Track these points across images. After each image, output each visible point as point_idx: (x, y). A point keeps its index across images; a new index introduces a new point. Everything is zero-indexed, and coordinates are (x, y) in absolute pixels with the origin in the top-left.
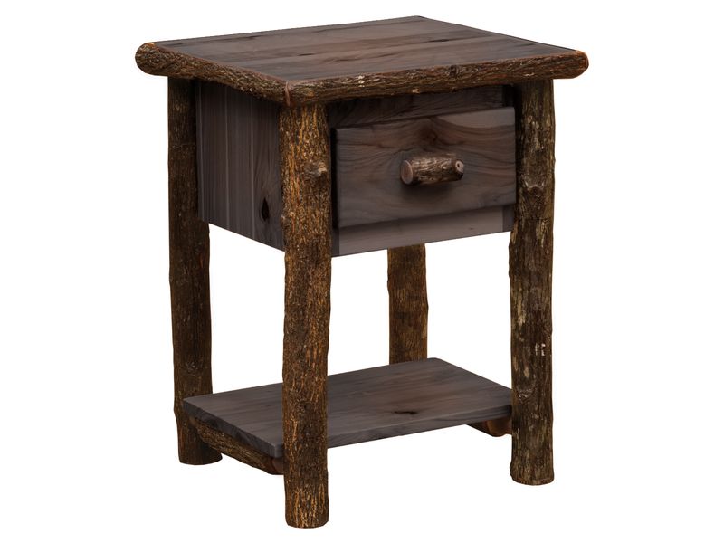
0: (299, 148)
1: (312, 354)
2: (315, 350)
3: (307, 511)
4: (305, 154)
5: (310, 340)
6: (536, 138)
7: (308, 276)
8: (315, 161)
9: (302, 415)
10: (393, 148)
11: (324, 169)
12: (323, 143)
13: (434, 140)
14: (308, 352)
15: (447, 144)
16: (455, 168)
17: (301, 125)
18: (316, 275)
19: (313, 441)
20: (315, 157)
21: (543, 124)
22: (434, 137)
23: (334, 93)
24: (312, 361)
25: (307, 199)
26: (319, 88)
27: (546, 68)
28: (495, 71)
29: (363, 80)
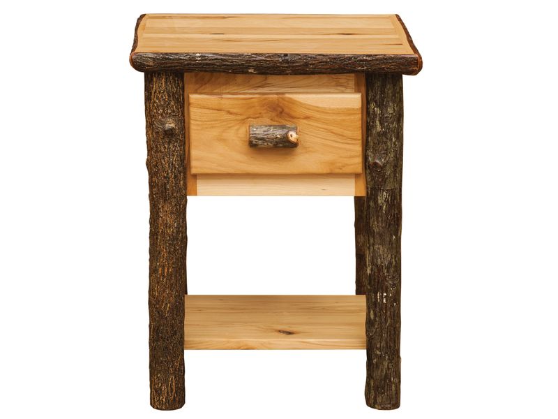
0: (151, 105)
1: (163, 270)
2: (166, 268)
3: (159, 395)
4: (155, 111)
5: (162, 260)
6: (378, 123)
7: (159, 209)
8: (163, 118)
9: (157, 319)
10: (240, 115)
11: (173, 125)
12: (172, 103)
13: (281, 113)
14: (160, 269)
15: (293, 117)
16: (288, 138)
17: (153, 87)
18: (166, 209)
19: (164, 341)
20: (164, 115)
21: (384, 111)
22: (281, 110)
23: (173, 65)
24: (164, 276)
25: (157, 147)
26: (158, 59)
27: (378, 64)
28: (326, 62)
29: (200, 57)
